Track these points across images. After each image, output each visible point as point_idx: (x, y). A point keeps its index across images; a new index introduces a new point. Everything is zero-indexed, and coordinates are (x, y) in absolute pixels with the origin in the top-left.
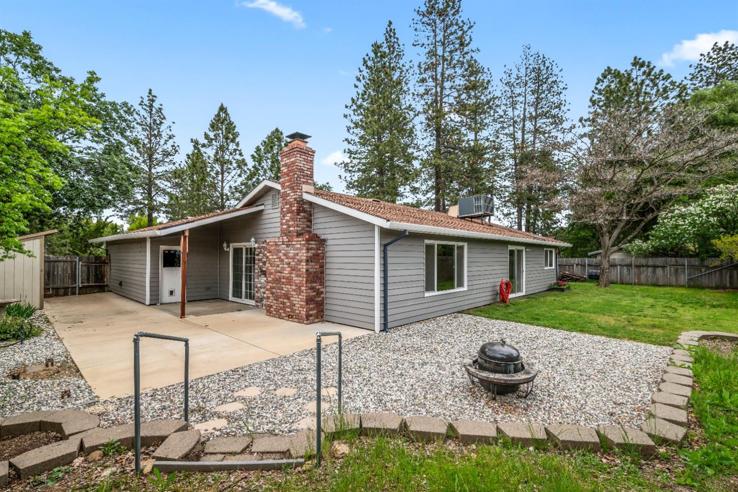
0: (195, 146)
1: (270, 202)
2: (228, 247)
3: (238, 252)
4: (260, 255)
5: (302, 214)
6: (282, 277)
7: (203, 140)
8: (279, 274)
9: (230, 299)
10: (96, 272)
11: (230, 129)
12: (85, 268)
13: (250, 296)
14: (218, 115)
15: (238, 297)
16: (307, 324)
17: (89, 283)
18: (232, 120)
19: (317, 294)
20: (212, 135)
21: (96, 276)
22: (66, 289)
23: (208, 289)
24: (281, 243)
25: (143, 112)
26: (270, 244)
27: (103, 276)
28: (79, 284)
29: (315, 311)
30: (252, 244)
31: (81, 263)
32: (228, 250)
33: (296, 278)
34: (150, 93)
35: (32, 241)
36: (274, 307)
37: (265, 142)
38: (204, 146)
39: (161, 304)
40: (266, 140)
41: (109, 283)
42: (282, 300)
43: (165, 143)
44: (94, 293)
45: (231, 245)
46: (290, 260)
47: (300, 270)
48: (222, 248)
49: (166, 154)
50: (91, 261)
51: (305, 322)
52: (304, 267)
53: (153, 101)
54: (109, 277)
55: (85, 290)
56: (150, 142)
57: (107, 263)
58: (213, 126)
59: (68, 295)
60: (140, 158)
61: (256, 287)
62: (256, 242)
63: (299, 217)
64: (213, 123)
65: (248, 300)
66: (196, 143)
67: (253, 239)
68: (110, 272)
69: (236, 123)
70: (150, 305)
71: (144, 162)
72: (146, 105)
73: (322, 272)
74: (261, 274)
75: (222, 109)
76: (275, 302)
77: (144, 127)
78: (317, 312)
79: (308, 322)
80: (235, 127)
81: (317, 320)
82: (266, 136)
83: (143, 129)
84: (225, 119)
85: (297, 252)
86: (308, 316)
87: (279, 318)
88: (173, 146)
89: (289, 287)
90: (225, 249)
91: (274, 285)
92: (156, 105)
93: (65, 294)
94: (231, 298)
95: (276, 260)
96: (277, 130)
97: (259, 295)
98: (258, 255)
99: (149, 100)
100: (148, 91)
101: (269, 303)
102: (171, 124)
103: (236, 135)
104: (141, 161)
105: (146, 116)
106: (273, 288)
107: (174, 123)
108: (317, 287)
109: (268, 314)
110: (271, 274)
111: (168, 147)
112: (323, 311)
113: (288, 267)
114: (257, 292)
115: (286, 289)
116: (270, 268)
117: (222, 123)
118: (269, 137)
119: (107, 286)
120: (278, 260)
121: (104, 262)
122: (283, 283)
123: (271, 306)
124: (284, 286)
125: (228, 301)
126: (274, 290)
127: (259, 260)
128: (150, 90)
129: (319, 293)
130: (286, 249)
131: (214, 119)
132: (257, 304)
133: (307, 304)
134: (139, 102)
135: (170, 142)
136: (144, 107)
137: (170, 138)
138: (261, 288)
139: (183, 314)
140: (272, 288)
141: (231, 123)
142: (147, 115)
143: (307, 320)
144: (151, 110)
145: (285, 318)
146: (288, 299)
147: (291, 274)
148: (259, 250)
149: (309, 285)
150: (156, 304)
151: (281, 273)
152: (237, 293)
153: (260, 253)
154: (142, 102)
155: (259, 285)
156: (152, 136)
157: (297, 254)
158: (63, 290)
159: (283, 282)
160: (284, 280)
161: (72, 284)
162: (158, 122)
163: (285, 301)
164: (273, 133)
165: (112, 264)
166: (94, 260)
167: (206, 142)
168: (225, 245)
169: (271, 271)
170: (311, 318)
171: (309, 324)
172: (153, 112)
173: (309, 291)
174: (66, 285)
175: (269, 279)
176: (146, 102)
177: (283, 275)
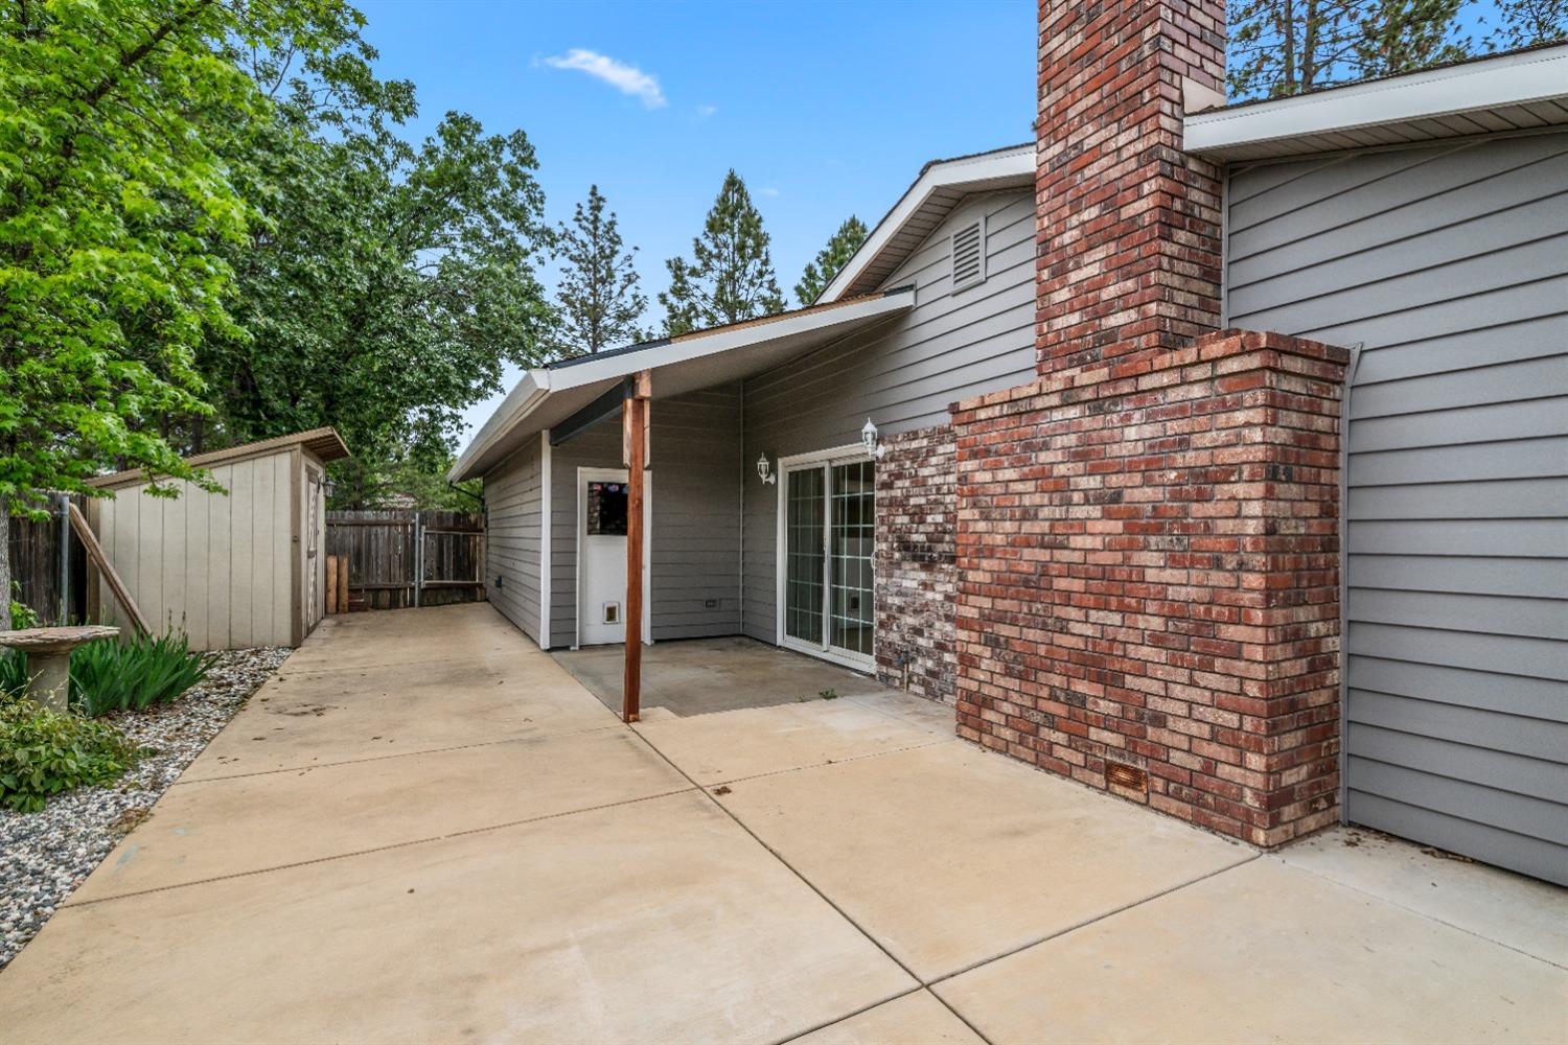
0: (676, 276)
1: (948, 267)
2: (773, 469)
3: (804, 484)
4: (899, 483)
5: (1182, 236)
6: (1054, 569)
7: (691, 261)
8: (1043, 555)
9: (779, 642)
10: (456, 553)
11: (749, 226)
12: (433, 542)
13: (853, 637)
14: (724, 200)
15: (804, 635)
16: (1270, 848)
17: (442, 579)
18: (755, 205)
19: (1312, 669)
20: (709, 246)
21: (457, 560)
22: (394, 591)
23: (711, 604)
24: (1055, 400)
25: (581, 235)
26: (982, 414)
27: (472, 564)
28: (421, 581)
29: (1304, 770)
30: (866, 448)
31: (424, 527)
32: (772, 480)
33: (1168, 575)
34: (593, 193)
35: (270, 460)
36: (1007, 708)
37: (825, 254)
38: (694, 272)
39: (582, 647)
40: (829, 249)
41: (484, 581)
42: (1057, 680)
43: (621, 293)
44: (453, 602)
45: (780, 462)
46: (1115, 480)
47: (1208, 531)
48: (751, 473)
49: (624, 316)
50: (445, 525)
51: (1260, 836)
52: (1255, 508)
53: (599, 209)
54: (484, 566)
55: (434, 597)
56: (594, 293)
57: (481, 531)
58: (714, 227)
59: (398, 607)
60: (577, 328)
61: (882, 608)
62: (879, 440)
63: (1169, 248)
64: (713, 219)
65: (844, 651)
66: (677, 267)
67: (869, 427)
68: (487, 553)
69: (761, 213)
70: (551, 650)
71: (584, 336)
72: (586, 219)
73: (1330, 545)
74: (904, 559)
75: (733, 183)
76: (1014, 683)
77: (584, 265)
78: (1311, 775)
79: (1278, 834)
80: (760, 220)
81: (1311, 822)
82: (828, 239)
83: (581, 269)
84: (739, 206)
85: (1174, 427)
86: (1275, 800)
87: (1038, 764)
88: (635, 297)
89: (1116, 619)
90: (763, 476)
91: (1001, 604)
92: (604, 216)
93: (394, 605)
94: (781, 638)
95: (1019, 487)
96: (853, 223)
97: (894, 637)
98: (887, 486)
99: (591, 208)
100: (590, 190)
101: (974, 686)
102: (632, 252)
103: (761, 241)
104: (577, 334)
105: (586, 242)
106: (1001, 618)
107: (636, 248)
108: (1313, 630)
109: (966, 731)
110: (990, 552)
111: (627, 302)
112: (1331, 768)
113: (1107, 516)
114: (882, 625)
115: (1089, 630)
116: (982, 526)
117: (733, 216)
118: (834, 240)
119: (480, 586)
120: (1030, 486)
121: (475, 528)
122: (1067, 598)
123: (987, 703)
124: (1073, 613)
125: (774, 646)
126: (1005, 630)
127: (893, 503)
128: (594, 188)
129: (1321, 664)
130: (1087, 423)
131: (716, 209)
132: (884, 669)
133: (1274, 730)
134: (575, 216)
135: (630, 290)
136: (584, 223)
137: (630, 281)
138: (901, 610)
139: (631, 709)
140: (987, 618)
141: (751, 214)
142: (587, 239)
143: (1275, 822)
144: (596, 228)
145: (1077, 773)
146: (1111, 680)
147: (1128, 548)
148: (892, 466)
149: (1279, 616)
150: (567, 648)
151: (1052, 547)
152: (804, 623)
153: (899, 476)
154: (579, 213)
155: (897, 601)
156: (598, 281)
157: (1183, 443)
158: (387, 595)
159: (1068, 593)
160: (1077, 585)
161: (406, 578)
162: (608, 252)
163: (1081, 687)
164: (844, 231)
165: (491, 533)
166: (451, 524)
167: (698, 264)
168: (763, 464)
169: (987, 540)
170: (1288, 812)
171: (1282, 845)
172: (600, 232)
173: (1279, 652)
174: (395, 584)
175: (971, 576)
176: (586, 212)
177: (1064, 556)
